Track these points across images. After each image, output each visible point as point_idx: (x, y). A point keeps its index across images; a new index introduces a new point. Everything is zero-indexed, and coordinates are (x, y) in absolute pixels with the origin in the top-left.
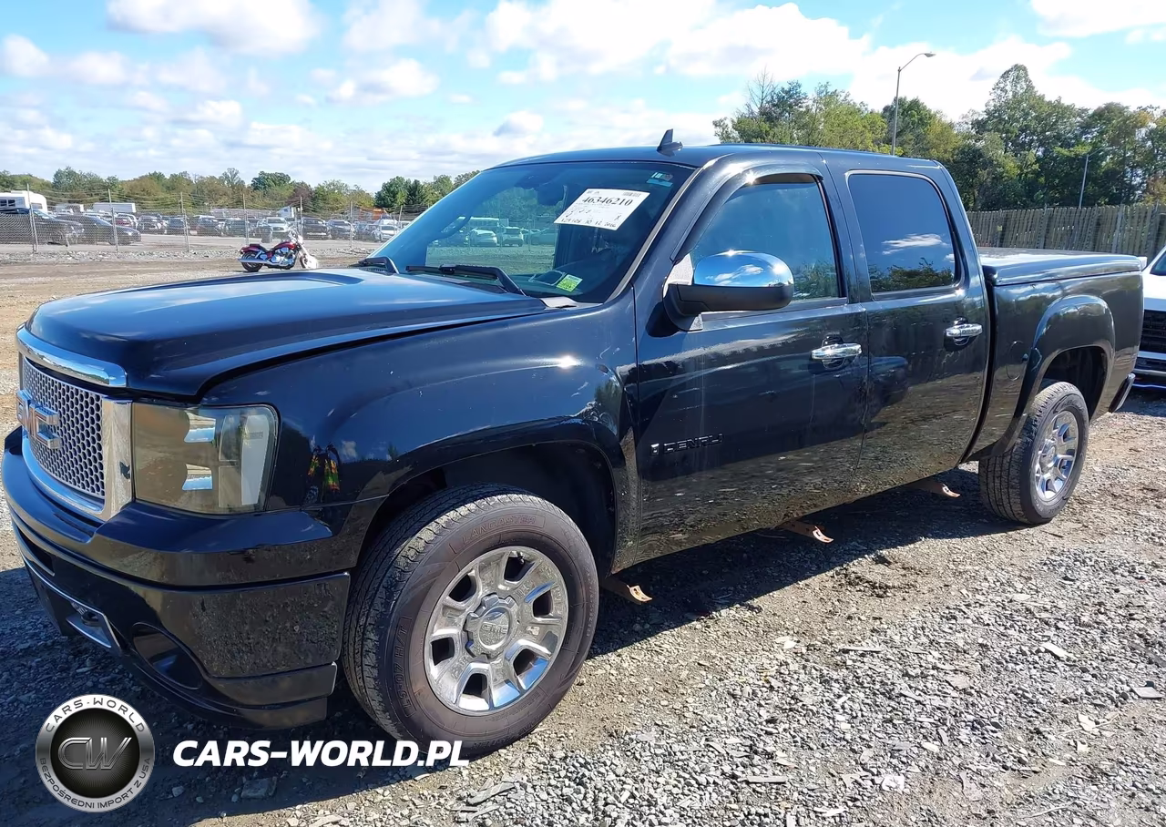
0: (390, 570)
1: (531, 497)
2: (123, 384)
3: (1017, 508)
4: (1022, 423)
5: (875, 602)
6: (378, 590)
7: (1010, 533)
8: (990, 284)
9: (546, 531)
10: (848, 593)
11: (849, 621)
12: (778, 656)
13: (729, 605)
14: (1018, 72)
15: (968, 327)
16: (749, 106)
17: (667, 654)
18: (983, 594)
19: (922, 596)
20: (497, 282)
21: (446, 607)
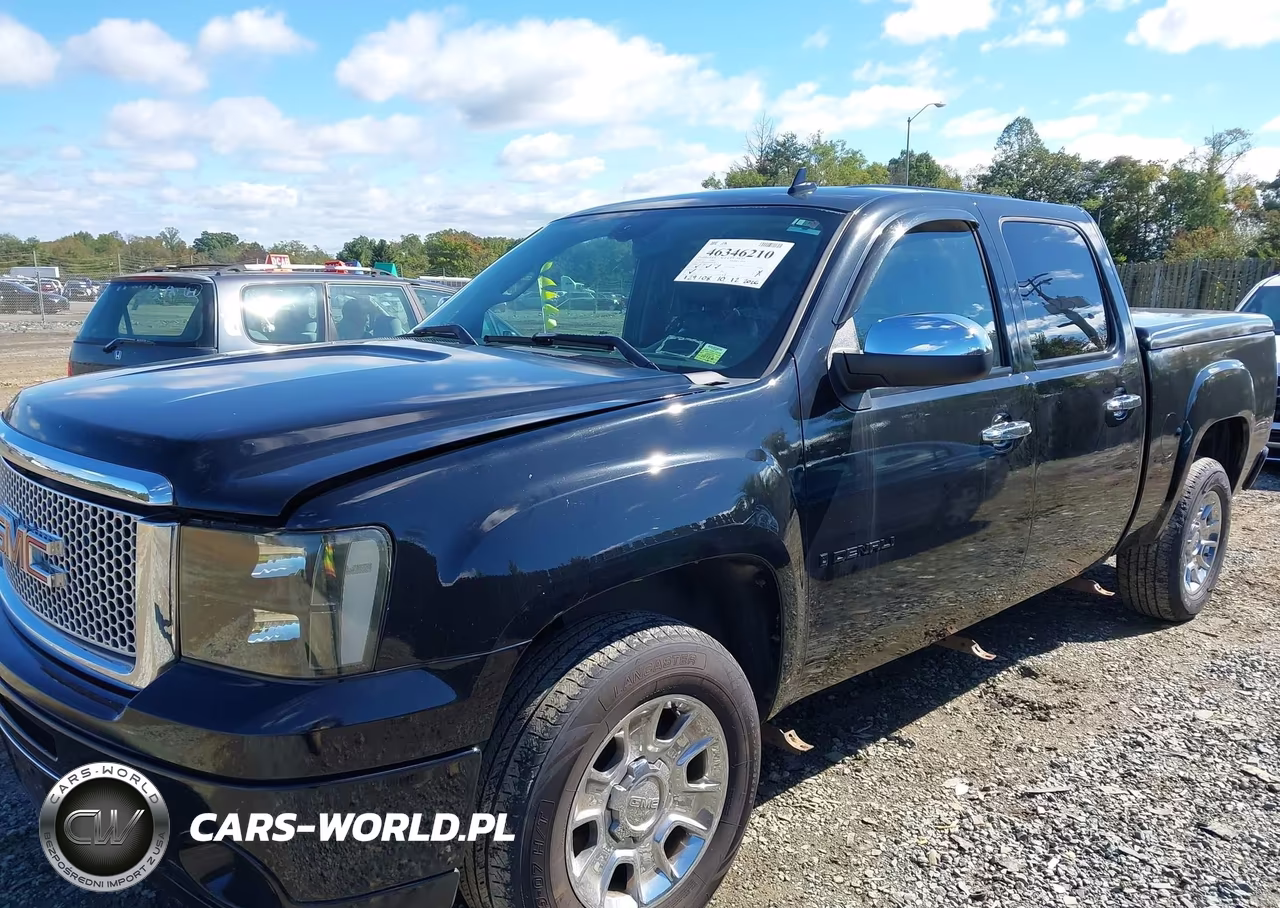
0: (522, 738)
1: (687, 628)
2: (166, 500)
3: (1164, 604)
4: (1173, 508)
5: (1037, 726)
6: (507, 766)
7: (1158, 633)
8: (1144, 348)
9: (706, 672)
10: (1005, 717)
11: (1020, 755)
12: (954, 806)
13: (874, 740)
14: (1022, 126)
15: (1127, 398)
16: (747, 159)
17: (820, 810)
18: (1159, 712)
19: (1090, 716)
20: (615, 353)
21: (590, 781)
